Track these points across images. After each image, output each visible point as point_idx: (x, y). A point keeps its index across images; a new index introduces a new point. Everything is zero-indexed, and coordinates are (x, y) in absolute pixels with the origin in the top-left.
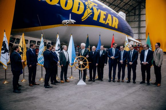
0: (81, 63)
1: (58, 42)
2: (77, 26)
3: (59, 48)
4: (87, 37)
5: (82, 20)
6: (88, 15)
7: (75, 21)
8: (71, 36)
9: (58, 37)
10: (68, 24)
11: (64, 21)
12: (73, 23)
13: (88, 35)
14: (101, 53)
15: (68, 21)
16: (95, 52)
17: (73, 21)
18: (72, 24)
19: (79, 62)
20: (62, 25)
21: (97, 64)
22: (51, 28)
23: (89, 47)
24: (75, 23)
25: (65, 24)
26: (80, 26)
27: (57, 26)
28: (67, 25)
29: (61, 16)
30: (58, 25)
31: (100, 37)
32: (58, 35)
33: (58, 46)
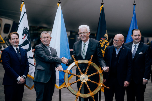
0: (84, 78)
1: (24, 24)
3: (26, 38)
4: (101, 9)
9: (23, 9)
13: (102, 4)
14: (134, 49)
16: (121, 50)
19: (77, 78)
21: (126, 83)
23: (106, 35)
31: (135, 8)
32: (23, 4)
33: (25, 35)
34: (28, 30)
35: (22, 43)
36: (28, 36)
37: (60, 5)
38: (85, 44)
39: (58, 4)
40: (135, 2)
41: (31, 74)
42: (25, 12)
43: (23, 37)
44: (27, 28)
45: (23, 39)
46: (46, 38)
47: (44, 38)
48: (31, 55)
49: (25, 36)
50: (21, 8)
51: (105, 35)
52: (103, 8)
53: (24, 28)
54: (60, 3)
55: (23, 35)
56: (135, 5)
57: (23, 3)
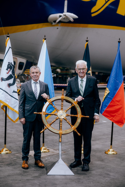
1: (8, 58)
2: (80, 26)
3: (10, 73)
4: (85, 46)
5: (93, 15)
6: (106, 2)
7: (76, 17)
8: (42, 43)
10: (60, 22)
11: (52, 16)
12: (72, 20)
13: (87, 41)
15: (60, 16)
17: (72, 16)
18: (70, 22)
20: (48, 26)
22: (24, 30)
24: (76, 21)
25: (55, 21)
26: (87, 27)
27: (38, 27)
28: (60, 24)
29: (46, 4)
30: (40, 25)
31: (119, 46)
32: (8, 40)
33: (9, 69)
34: (13, 65)
35: (6, 78)
36: (12, 71)
37: (45, 41)
38: (83, 80)
39: (43, 40)
40: (119, 40)
41: (14, 108)
42: (10, 47)
43: (7, 71)
44: (11, 63)
45: (7, 73)
46: (35, 73)
47: (33, 73)
48: (15, 89)
49: (9, 71)
50: (7, 43)
51: (89, 71)
52: (87, 45)
53: (9, 63)
54: (45, 39)
55: (7, 69)
56: (119, 42)
57: (8, 38)
